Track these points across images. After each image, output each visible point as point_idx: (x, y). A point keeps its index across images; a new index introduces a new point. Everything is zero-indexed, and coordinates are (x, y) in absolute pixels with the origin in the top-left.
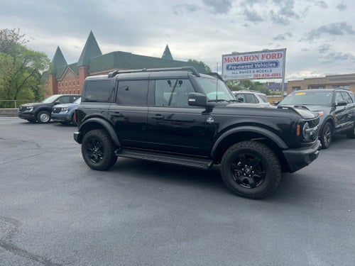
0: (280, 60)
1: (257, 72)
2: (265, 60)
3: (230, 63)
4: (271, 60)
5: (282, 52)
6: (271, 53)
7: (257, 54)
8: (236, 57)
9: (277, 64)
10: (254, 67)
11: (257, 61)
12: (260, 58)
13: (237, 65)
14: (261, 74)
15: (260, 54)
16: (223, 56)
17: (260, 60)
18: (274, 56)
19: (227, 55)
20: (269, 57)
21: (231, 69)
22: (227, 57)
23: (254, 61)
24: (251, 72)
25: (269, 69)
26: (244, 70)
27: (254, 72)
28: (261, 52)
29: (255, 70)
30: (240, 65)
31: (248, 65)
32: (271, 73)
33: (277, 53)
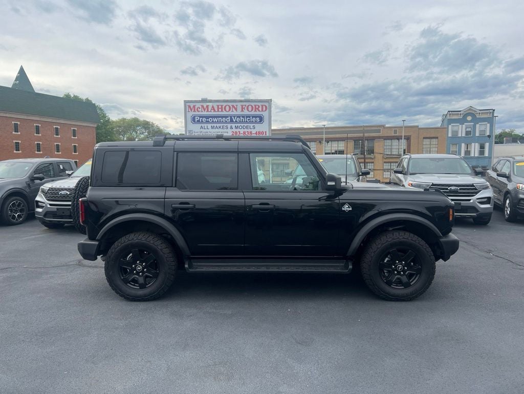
0: (265, 114)
1: (236, 128)
2: (246, 112)
3: (197, 113)
4: (253, 113)
5: (267, 104)
6: (253, 104)
7: (235, 104)
8: (205, 105)
9: (261, 119)
10: (232, 121)
11: (235, 113)
12: (239, 108)
13: (207, 117)
14: (242, 131)
15: (239, 104)
16: (186, 102)
17: (239, 112)
18: (257, 109)
19: (191, 102)
20: (250, 108)
21: (198, 121)
22: (192, 105)
23: (230, 113)
24: (227, 128)
25: (252, 125)
26: (218, 125)
27: (231, 128)
28: (241, 101)
29: (233, 125)
30: (212, 117)
31: (222, 117)
32: (254, 131)
33: (260, 104)
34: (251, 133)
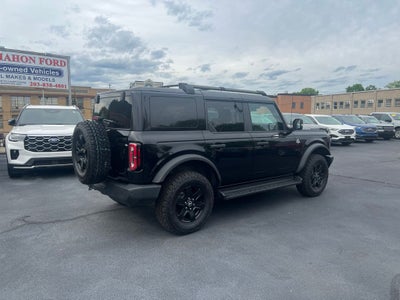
0: (64, 69)
1: (35, 79)
2: (44, 65)
4: (52, 66)
5: (65, 60)
6: (52, 58)
7: (32, 56)
9: (61, 74)
10: (29, 72)
11: (33, 64)
12: (37, 61)
14: (41, 83)
15: (37, 57)
17: (37, 64)
18: (56, 63)
20: (49, 62)
23: (27, 64)
24: (25, 78)
25: (51, 78)
26: (14, 75)
27: (29, 78)
28: (39, 54)
29: (32, 76)
30: (7, 66)
31: (19, 67)
32: (54, 84)
33: (59, 59)
34: (51, 85)
